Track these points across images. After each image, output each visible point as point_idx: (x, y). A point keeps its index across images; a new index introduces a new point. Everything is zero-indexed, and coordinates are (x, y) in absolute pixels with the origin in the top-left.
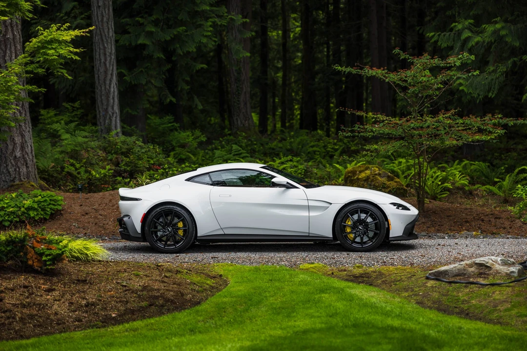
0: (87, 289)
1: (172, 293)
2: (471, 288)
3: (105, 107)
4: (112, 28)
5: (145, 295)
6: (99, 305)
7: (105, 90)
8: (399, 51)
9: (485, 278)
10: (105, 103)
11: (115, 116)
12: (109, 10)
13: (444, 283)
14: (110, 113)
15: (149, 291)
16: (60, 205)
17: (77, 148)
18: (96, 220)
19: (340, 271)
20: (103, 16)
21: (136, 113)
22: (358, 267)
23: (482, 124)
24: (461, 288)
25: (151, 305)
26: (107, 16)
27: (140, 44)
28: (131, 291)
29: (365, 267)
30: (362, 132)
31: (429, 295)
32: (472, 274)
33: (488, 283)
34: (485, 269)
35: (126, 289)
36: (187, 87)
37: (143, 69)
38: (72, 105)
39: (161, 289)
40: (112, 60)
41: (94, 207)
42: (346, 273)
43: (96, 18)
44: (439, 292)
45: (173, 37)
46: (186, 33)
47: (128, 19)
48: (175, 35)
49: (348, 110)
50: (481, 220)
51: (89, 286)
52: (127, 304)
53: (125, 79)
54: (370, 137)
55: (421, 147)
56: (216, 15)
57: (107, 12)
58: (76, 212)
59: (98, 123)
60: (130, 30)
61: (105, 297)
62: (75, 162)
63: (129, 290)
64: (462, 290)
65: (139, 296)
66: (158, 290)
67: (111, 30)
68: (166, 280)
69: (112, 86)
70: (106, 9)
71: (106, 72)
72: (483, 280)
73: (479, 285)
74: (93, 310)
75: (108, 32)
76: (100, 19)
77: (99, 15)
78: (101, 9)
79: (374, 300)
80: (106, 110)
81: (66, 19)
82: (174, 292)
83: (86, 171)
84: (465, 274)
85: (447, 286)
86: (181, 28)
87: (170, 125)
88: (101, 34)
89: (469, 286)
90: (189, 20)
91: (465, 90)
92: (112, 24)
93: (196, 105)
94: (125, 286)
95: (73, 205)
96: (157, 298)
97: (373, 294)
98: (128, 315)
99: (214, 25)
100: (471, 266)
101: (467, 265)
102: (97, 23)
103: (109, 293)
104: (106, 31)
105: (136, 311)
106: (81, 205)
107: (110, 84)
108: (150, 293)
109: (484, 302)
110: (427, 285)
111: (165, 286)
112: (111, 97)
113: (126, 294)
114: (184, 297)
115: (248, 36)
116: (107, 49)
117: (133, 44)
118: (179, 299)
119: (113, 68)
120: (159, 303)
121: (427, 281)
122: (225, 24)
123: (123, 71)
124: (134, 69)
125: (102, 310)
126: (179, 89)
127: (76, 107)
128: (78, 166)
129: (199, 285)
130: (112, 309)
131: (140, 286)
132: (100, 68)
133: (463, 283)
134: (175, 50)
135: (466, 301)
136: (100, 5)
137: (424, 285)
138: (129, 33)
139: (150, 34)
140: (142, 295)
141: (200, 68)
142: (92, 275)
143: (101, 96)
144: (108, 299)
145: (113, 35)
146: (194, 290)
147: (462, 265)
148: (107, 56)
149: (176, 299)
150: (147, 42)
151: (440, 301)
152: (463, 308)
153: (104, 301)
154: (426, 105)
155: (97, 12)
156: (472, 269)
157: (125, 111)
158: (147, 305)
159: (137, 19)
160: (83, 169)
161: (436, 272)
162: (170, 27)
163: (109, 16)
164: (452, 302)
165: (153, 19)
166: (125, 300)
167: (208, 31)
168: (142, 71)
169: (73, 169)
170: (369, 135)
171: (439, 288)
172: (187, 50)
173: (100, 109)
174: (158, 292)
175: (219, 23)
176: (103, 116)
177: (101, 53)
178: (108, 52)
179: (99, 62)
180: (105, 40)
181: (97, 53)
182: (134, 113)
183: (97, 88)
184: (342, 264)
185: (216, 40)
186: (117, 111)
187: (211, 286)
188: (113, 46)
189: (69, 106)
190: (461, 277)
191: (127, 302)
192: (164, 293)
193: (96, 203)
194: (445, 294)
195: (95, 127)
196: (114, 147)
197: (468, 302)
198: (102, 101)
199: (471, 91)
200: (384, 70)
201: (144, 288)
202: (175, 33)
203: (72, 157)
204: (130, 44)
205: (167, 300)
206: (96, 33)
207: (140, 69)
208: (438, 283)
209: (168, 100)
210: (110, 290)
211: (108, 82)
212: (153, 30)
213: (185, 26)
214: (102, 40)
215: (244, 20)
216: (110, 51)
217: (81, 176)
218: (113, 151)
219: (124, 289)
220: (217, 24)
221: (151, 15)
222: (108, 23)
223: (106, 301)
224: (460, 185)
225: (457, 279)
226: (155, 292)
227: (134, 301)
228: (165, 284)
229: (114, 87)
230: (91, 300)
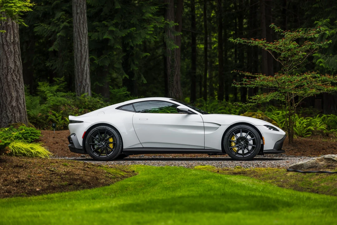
0: (21, 171)
1: (89, 177)
2: (321, 176)
3: (81, 80)
4: (86, 28)
5: (67, 178)
6: (27, 182)
7: (81, 69)
8: (274, 25)
9: (332, 168)
10: (80, 77)
11: (87, 86)
12: (84, 16)
13: (300, 173)
14: (84, 84)
15: (71, 175)
16: (38, 136)
17: (57, 104)
18: (63, 147)
19: (224, 170)
20: (80, 20)
21: (102, 85)
22: (238, 168)
23: (334, 80)
24: (313, 176)
25: (70, 185)
26: (83, 20)
27: (105, 39)
28: (56, 174)
29: (243, 168)
30: (248, 84)
31: (288, 181)
32: (322, 166)
33: (335, 172)
34: (333, 162)
35: (53, 173)
36: (136, 69)
37: (107, 56)
38: (59, 79)
39: (81, 174)
40: (86, 49)
41: (63, 139)
42: (228, 171)
43: (75, 21)
44: (296, 179)
45: (127, 34)
46: (136, 32)
47: (97, 23)
48: (128, 33)
49: (240, 72)
50: (334, 148)
51: (23, 170)
52: (50, 183)
53: (95, 62)
54: (254, 88)
55: (291, 97)
56: (157, 22)
57: (83, 17)
58: (50, 142)
59: (76, 90)
60: (98, 30)
61: (34, 177)
62: (55, 113)
63: (55, 174)
64: (314, 177)
65: (62, 178)
66: (79, 174)
67: (85, 29)
68: (87, 169)
69: (86, 66)
70: (82, 15)
71: (81, 57)
72: (330, 170)
73: (327, 174)
74: (22, 185)
75: (84, 31)
76: (78, 21)
77: (77, 18)
78: (79, 15)
79: (244, 183)
80: (81, 82)
81: (57, 23)
82: (91, 176)
83: (62, 119)
84: (317, 166)
85: (302, 175)
86: (133, 29)
87: (124, 93)
88: (79, 32)
89: (320, 175)
90: (138, 23)
91: (324, 66)
92: (86, 25)
93: (143, 81)
94: (53, 171)
95: (48, 138)
96: (76, 180)
97: (244, 180)
98: (50, 190)
99: (155, 27)
100: (321, 160)
101: (318, 159)
102: (76, 24)
103: (38, 175)
104: (82, 29)
105: (57, 188)
106: (54, 138)
107: (84, 65)
108: (71, 177)
109: (331, 184)
110: (287, 175)
111: (84, 173)
112: (85, 74)
113: (52, 176)
114: (99, 181)
115: (178, 35)
116: (82, 42)
117: (101, 39)
118: (93, 181)
119: (86, 54)
120: (77, 183)
121: (287, 172)
122: (163, 27)
123: (94, 57)
124: (101, 56)
125: (29, 186)
126: (131, 69)
127: (62, 81)
128: (57, 115)
129: (113, 174)
130: (38, 185)
131: (64, 171)
132: (78, 54)
133: (315, 172)
134: (128, 43)
135: (316, 184)
136: (78, 12)
137: (285, 175)
138: (98, 32)
139: (112, 32)
140: (65, 177)
141: (145, 56)
142: (30, 163)
143: (78, 73)
144: (36, 178)
145: (86, 33)
146: (108, 177)
147: (314, 160)
148: (83, 46)
149: (91, 181)
150: (110, 37)
151: (296, 185)
152: (314, 189)
153: (32, 179)
154: (294, 67)
155: (76, 17)
156: (323, 163)
157: (95, 84)
158: (67, 184)
159: (103, 22)
160: (61, 117)
161: (294, 166)
162: (125, 28)
163: (84, 19)
164: (305, 185)
165: (114, 23)
166: (50, 180)
167: (151, 31)
168: (106, 57)
169: (54, 117)
170: (253, 86)
171: (296, 176)
172: (136, 43)
173: (78, 82)
174: (78, 176)
175: (159, 26)
176: (79, 86)
177: (78, 44)
178: (83, 43)
179: (77, 50)
180: (81, 36)
181: (76, 44)
182: (101, 85)
183: (76, 68)
184: (227, 166)
185: (156, 37)
186: (89, 83)
187: (123, 176)
188: (86, 40)
189: (57, 80)
190: (314, 169)
191: (51, 181)
192: (82, 177)
193: (64, 136)
194: (301, 180)
195: (74, 93)
196: (83, 104)
197: (318, 185)
198: (78, 76)
199: (327, 66)
200: (263, 41)
201: (68, 173)
202: (129, 32)
203: (54, 110)
204: (99, 39)
205: (84, 182)
206: (75, 31)
207: (105, 56)
208: (295, 173)
209: (124, 77)
210: (39, 173)
211: (83, 63)
212: (114, 29)
213: (135, 27)
214: (79, 36)
215: (175, 24)
216: (84, 43)
217: (59, 122)
218: (83, 107)
219: (51, 172)
220: (157, 27)
221: (112, 20)
222: (83, 24)
223: (34, 180)
224: (319, 130)
225: (311, 170)
226: (76, 176)
227: (57, 181)
228: (85, 172)
229: (87, 67)
230: (22, 178)
